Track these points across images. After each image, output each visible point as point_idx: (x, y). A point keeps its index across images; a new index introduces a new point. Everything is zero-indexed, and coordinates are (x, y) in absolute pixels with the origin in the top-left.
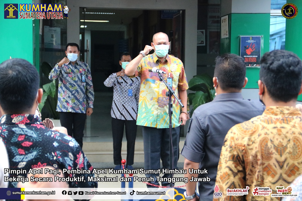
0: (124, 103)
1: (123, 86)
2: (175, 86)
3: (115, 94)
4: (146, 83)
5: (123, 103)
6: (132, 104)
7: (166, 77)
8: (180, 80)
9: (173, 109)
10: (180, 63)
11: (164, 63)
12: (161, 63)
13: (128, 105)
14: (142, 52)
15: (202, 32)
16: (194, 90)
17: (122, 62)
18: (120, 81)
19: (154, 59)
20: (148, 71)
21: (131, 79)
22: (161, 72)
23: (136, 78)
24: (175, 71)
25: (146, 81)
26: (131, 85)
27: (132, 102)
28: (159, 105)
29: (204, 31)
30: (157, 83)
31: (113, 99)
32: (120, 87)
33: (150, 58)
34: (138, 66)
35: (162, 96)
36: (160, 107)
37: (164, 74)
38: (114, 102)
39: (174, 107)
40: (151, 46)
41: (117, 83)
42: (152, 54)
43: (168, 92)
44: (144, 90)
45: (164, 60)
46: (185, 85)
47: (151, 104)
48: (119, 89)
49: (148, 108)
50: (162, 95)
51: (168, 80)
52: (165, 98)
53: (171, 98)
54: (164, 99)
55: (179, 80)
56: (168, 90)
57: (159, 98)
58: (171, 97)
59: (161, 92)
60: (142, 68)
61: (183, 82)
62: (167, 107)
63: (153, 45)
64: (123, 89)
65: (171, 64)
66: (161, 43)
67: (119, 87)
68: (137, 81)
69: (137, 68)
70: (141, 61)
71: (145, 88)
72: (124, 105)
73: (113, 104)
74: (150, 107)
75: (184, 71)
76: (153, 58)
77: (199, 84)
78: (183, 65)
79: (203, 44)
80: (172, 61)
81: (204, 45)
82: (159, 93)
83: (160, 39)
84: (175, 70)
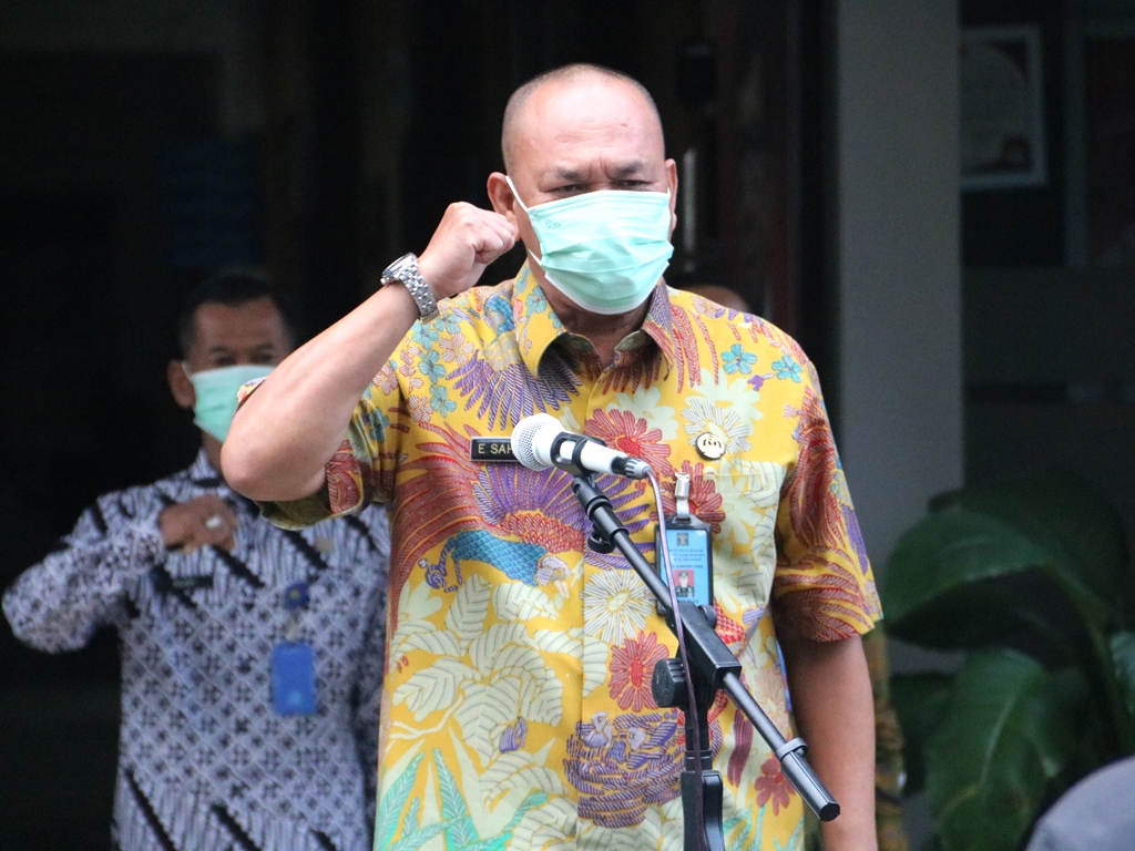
0: (236, 791)
1: (216, 615)
2: (740, 606)
3: (136, 703)
4: (451, 580)
5: (220, 791)
6: (311, 791)
7: (643, 516)
8: (794, 540)
9: (728, 834)
10: (782, 369)
11: (620, 369)
12: (593, 374)
13: (270, 805)
14: (403, 266)
15: (1016, 51)
16: (943, 643)
17: (196, 369)
18: (188, 570)
19: (518, 332)
20: (465, 457)
21: (297, 539)
22: (598, 457)
23: (352, 521)
24: (738, 454)
25: (456, 558)
26: (298, 600)
27: (320, 775)
28: (583, 803)
29: (1031, 35)
30: (557, 575)
31: (124, 762)
32: (182, 631)
33: (484, 323)
34: (362, 405)
35: (612, 710)
36: (600, 820)
37: (632, 476)
38: (135, 787)
39: (737, 820)
40: (492, 210)
41: (148, 590)
42: (506, 285)
43: (677, 662)
44: (441, 643)
45: (627, 341)
46: (842, 584)
47: (504, 792)
48: (179, 647)
49: (471, 830)
50: (613, 694)
51: (669, 539)
52: (642, 723)
53: (704, 724)
54: (640, 736)
55: (780, 539)
56: (670, 644)
57: (580, 726)
58: (703, 709)
59: (599, 672)
60: (402, 428)
61: (824, 562)
62: (664, 819)
63: (508, 199)
64: (215, 648)
65: (695, 376)
66: (591, 171)
67: (168, 629)
68: (364, 554)
69: (352, 425)
70: (396, 357)
71: (444, 627)
72: (234, 806)
73: (126, 805)
74: (490, 820)
75: (831, 443)
76: (509, 326)
77: (990, 581)
78: (816, 391)
79: (1026, 165)
80: (703, 350)
81: (1037, 176)
82: (580, 678)
83: (572, 137)
84: (743, 438)
